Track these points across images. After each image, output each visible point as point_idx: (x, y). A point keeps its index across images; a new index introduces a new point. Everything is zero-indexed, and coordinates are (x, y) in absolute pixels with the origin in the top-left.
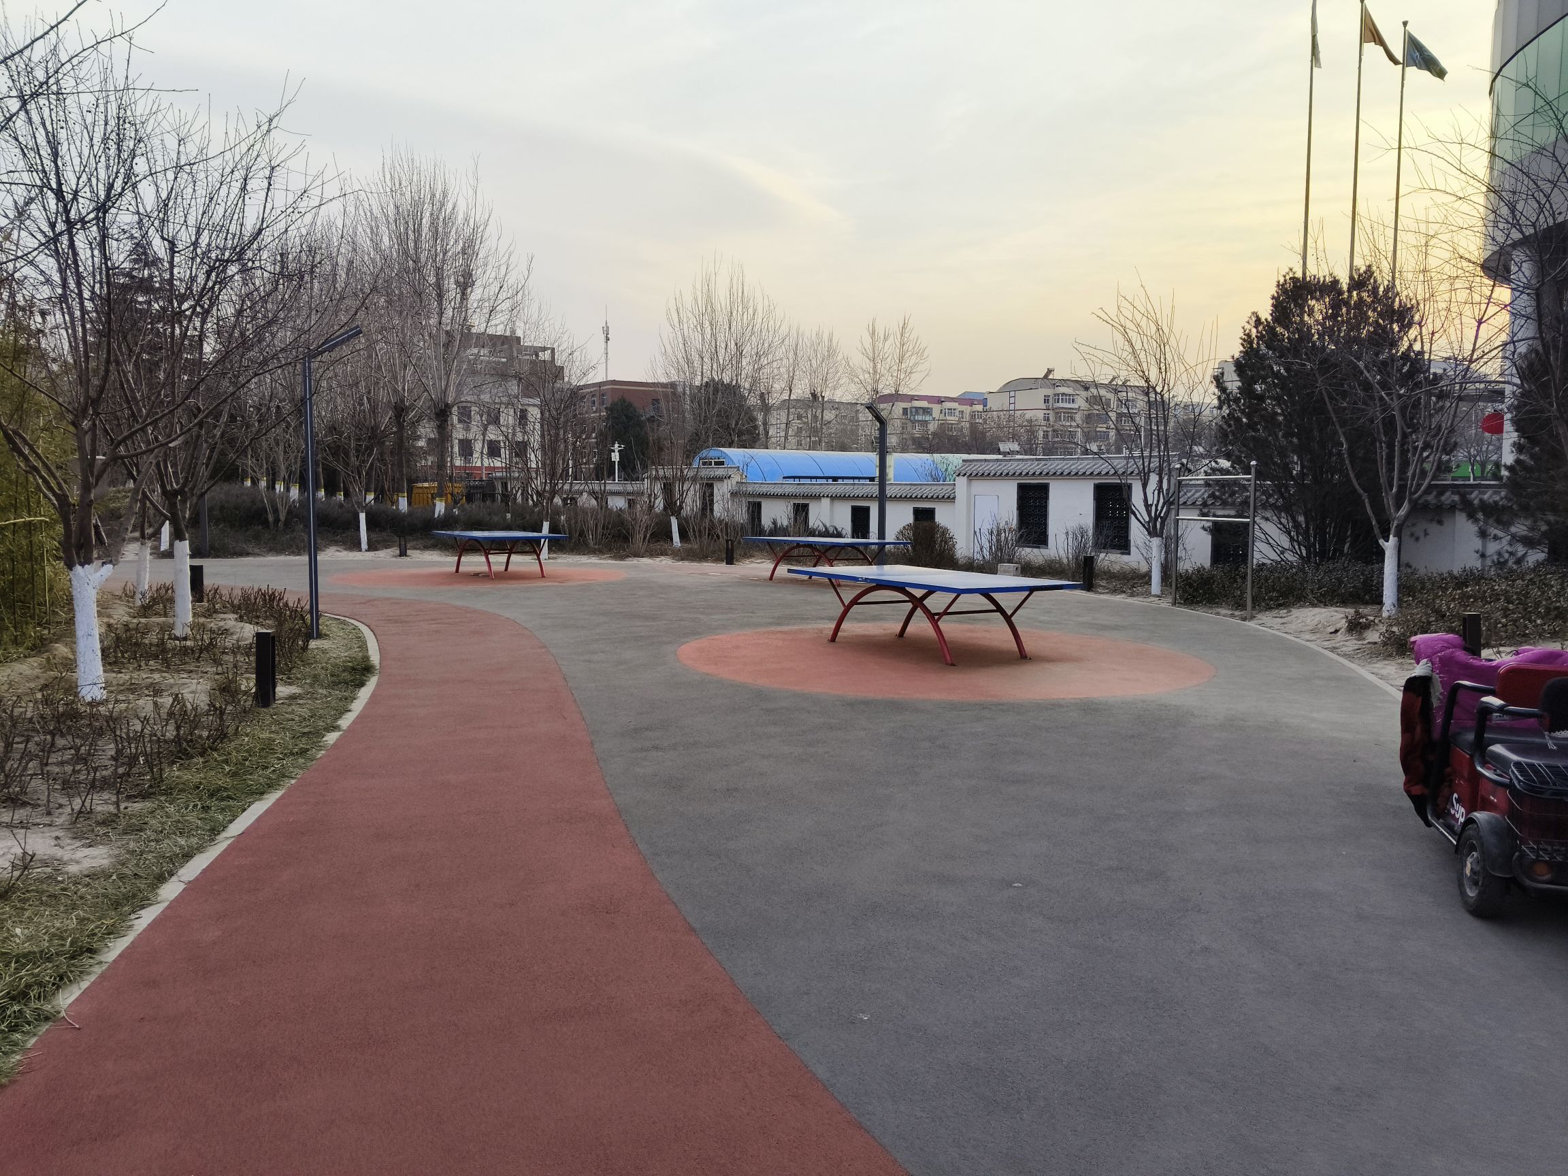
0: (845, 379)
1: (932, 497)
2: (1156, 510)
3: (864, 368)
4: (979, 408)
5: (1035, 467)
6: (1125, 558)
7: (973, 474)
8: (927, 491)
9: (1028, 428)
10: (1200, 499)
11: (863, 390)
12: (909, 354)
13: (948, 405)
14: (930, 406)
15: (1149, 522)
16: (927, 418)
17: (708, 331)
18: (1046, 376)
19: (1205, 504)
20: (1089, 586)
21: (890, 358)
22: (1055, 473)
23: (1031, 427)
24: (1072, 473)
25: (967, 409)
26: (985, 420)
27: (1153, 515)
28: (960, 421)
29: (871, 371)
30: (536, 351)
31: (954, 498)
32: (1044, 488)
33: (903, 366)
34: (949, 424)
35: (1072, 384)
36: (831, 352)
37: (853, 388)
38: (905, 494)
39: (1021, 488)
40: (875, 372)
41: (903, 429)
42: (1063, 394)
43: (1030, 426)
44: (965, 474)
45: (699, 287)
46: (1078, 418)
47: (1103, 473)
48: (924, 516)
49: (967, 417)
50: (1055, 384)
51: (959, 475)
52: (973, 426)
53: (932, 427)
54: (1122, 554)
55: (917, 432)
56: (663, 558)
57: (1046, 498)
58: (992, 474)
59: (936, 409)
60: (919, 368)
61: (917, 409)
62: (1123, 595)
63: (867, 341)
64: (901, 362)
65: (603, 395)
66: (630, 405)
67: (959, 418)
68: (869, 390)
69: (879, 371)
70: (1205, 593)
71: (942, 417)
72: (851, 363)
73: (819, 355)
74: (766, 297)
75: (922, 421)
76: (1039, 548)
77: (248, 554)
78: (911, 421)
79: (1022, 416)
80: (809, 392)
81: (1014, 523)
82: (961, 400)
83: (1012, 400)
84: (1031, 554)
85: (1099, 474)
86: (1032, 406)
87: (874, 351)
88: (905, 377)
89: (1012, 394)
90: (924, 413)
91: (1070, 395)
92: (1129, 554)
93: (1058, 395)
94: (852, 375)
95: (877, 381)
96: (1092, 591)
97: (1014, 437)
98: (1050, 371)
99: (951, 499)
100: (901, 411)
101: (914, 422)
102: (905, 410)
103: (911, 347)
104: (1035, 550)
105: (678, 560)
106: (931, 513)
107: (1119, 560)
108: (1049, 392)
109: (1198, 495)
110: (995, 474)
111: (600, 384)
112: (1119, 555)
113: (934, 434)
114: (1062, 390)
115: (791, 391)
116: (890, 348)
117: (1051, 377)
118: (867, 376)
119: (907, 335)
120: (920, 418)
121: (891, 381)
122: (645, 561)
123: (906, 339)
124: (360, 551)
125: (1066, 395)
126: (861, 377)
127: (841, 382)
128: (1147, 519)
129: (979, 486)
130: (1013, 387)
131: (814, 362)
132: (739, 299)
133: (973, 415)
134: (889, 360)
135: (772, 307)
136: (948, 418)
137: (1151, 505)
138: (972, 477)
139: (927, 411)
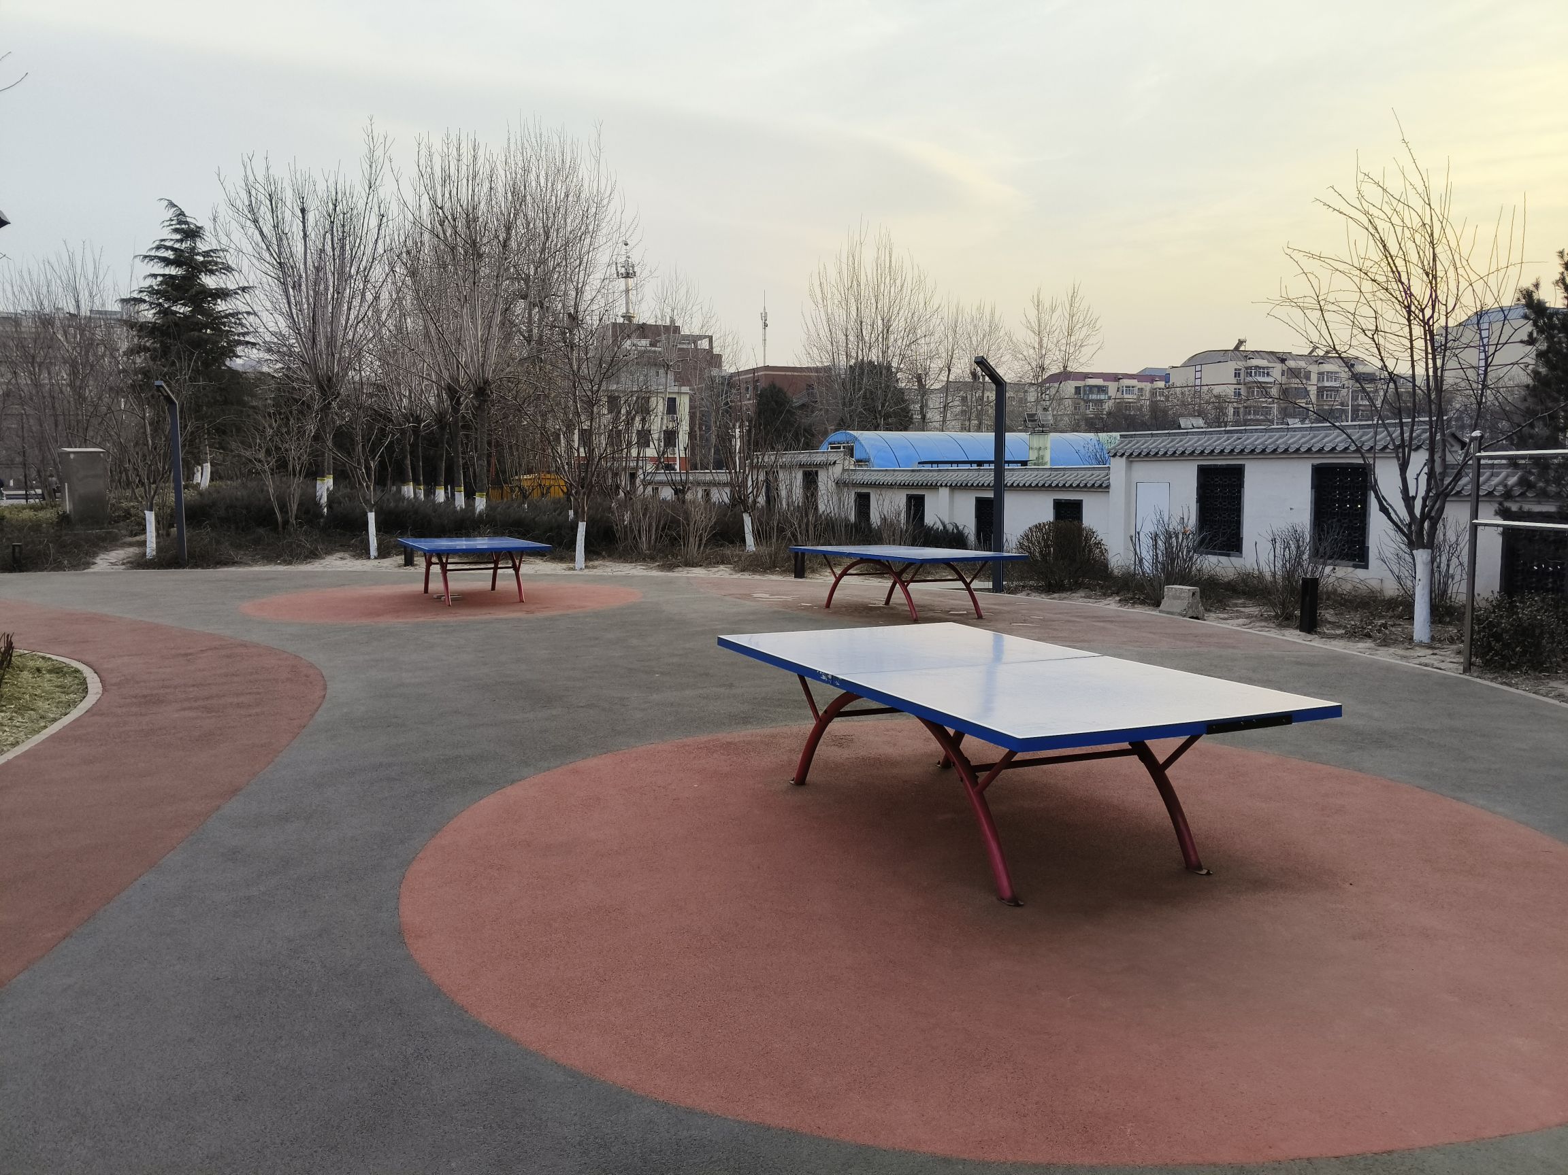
0: (1008, 356)
1: (1078, 485)
2: (1424, 506)
3: (1028, 342)
4: (1161, 384)
5: (1221, 442)
6: (1360, 573)
7: (1135, 454)
8: (1071, 478)
9: (1217, 404)
10: (1500, 488)
11: (1027, 368)
12: (1080, 325)
13: (1126, 382)
14: (1106, 384)
15: (1410, 525)
16: (1103, 397)
17: (853, 309)
18: (1237, 348)
19: (1508, 495)
20: (1310, 625)
21: (1058, 330)
22: (1253, 451)
23: (1220, 401)
24: (1280, 450)
25: (1147, 386)
26: (1167, 398)
27: (1418, 512)
28: (1139, 400)
29: (1037, 346)
30: (695, 339)
31: (1108, 487)
32: (1238, 472)
33: (1073, 339)
34: (1127, 402)
35: (1267, 356)
36: (993, 328)
37: (1016, 365)
38: (1042, 482)
39: (1203, 472)
40: (1041, 346)
41: (1075, 408)
42: (1257, 367)
43: (1219, 403)
44: (1123, 454)
45: (844, 260)
46: (1274, 392)
47: (1326, 449)
48: (1068, 512)
49: (1147, 395)
50: (1248, 356)
51: (1115, 456)
52: (1154, 406)
53: (1108, 406)
54: (1356, 567)
55: (1090, 411)
56: (722, 567)
57: (1240, 485)
58: (1160, 453)
59: (1112, 387)
60: (1090, 341)
61: (1091, 387)
62: (1368, 644)
63: (1032, 314)
64: (1070, 335)
65: (757, 381)
66: (780, 390)
67: (1139, 396)
68: (1034, 366)
69: (1045, 345)
70: (1524, 653)
71: (1119, 395)
72: (1014, 339)
73: (979, 332)
74: (916, 267)
75: (1097, 400)
76: (1228, 555)
77: (234, 563)
78: (1084, 400)
79: (1210, 391)
80: (969, 372)
81: (1192, 521)
82: (1140, 377)
83: (1198, 375)
84: (1215, 564)
85: (1321, 450)
86: (1221, 380)
87: (1039, 326)
88: (1075, 351)
89: (1198, 368)
90: (1098, 392)
91: (1264, 368)
92: (1366, 567)
93: (1251, 368)
94: (1015, 353)
95: (1042, 357)
96: (1316, 633)
97: (1201, 414)
98: (1241, 342)
99: (1103, 488)
100: (1073, 391)
101: (1087, 401)
102: (1078, 389)
103: (1081, 318)
104: (1223, 559)
105: (737, 572)
106: (1078, 505)
107: (1350, 575)
108: (1241, 364)
109: (1496, 480)
110: (1166, 453)
111: (754, 371)
112: (1350, 569)
113: (1109, 414)
114: (1255, 362)
115: (949, 370)
116: (1058, 321)
117: (1242, 348)
118: (1031, 351)
119: (1077, 305)
120: (1094, 397)
121: (1058, 355)
122: (698, 572)
123: (1075, 309)
124: (369, 558)
125: (1260, 368)
126: (1025, 353)
127: (1003, 359)
128: (1407, 519)
129: (1142, 470)
130: (1198, 361)
131: (974, 339)
132: (887, 270)
133: (1154, 392)
134: (1056, 333)
135: (922, 278)
136: (1126, 396)
137: (1414, 498)
138: (1133, 458)
139: (1102, 389)
